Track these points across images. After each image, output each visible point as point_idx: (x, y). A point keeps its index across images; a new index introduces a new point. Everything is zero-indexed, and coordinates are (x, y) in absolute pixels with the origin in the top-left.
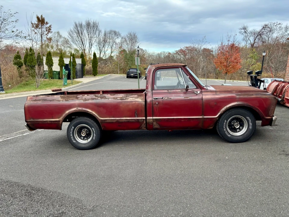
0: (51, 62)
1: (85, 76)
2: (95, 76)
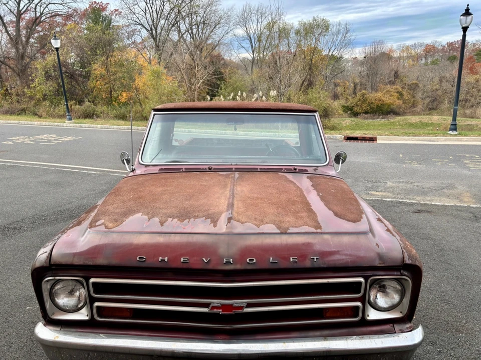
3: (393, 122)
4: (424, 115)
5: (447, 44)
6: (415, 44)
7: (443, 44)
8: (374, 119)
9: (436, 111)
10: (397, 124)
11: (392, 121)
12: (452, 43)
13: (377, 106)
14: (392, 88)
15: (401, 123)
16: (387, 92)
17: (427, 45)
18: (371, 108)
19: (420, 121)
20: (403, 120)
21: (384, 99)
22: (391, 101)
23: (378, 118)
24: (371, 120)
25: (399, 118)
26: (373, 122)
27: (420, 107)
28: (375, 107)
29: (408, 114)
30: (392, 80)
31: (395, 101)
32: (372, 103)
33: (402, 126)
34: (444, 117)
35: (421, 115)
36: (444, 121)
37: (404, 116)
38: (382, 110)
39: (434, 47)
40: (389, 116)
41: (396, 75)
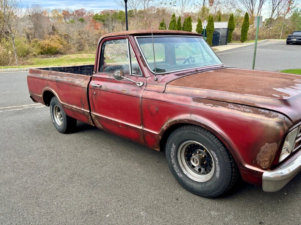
0: (189, 28)
1: (231, 43)
2: (242, 42)
3: (62, 59)
4: (77, 54)
5: (75, 11)
6: (56, 9)
7: (72, 10)
8: (48, 58)
9: (83, 51)
10: (64, 60)
11: (60, 58)
12: (77, 10)
13: (48, 49)
14: (55, 37)
15: (66, 59)
16: (52, 39)
17: (63, 10)
18: (44, 51)
19: (77, 58)
20: (67, 58)
21: (51, 44)
22: (56, 46)
23: (51, 57)
24: (47, 59)
25: (64, 56)
26: (48, 60)
27: (74, 49)
28: (47, 50)
29: (69, 54)
30: (51, 32)
31: (59, 46)
32: (44, 47)
33: (67, 61)
34: (89, 54)
35: (76, 54)
36: (90, 56)
37: (66, 55)
38: (51, 52)
39: (68, 12)
40: (57, 55)
41: (53, 28)
